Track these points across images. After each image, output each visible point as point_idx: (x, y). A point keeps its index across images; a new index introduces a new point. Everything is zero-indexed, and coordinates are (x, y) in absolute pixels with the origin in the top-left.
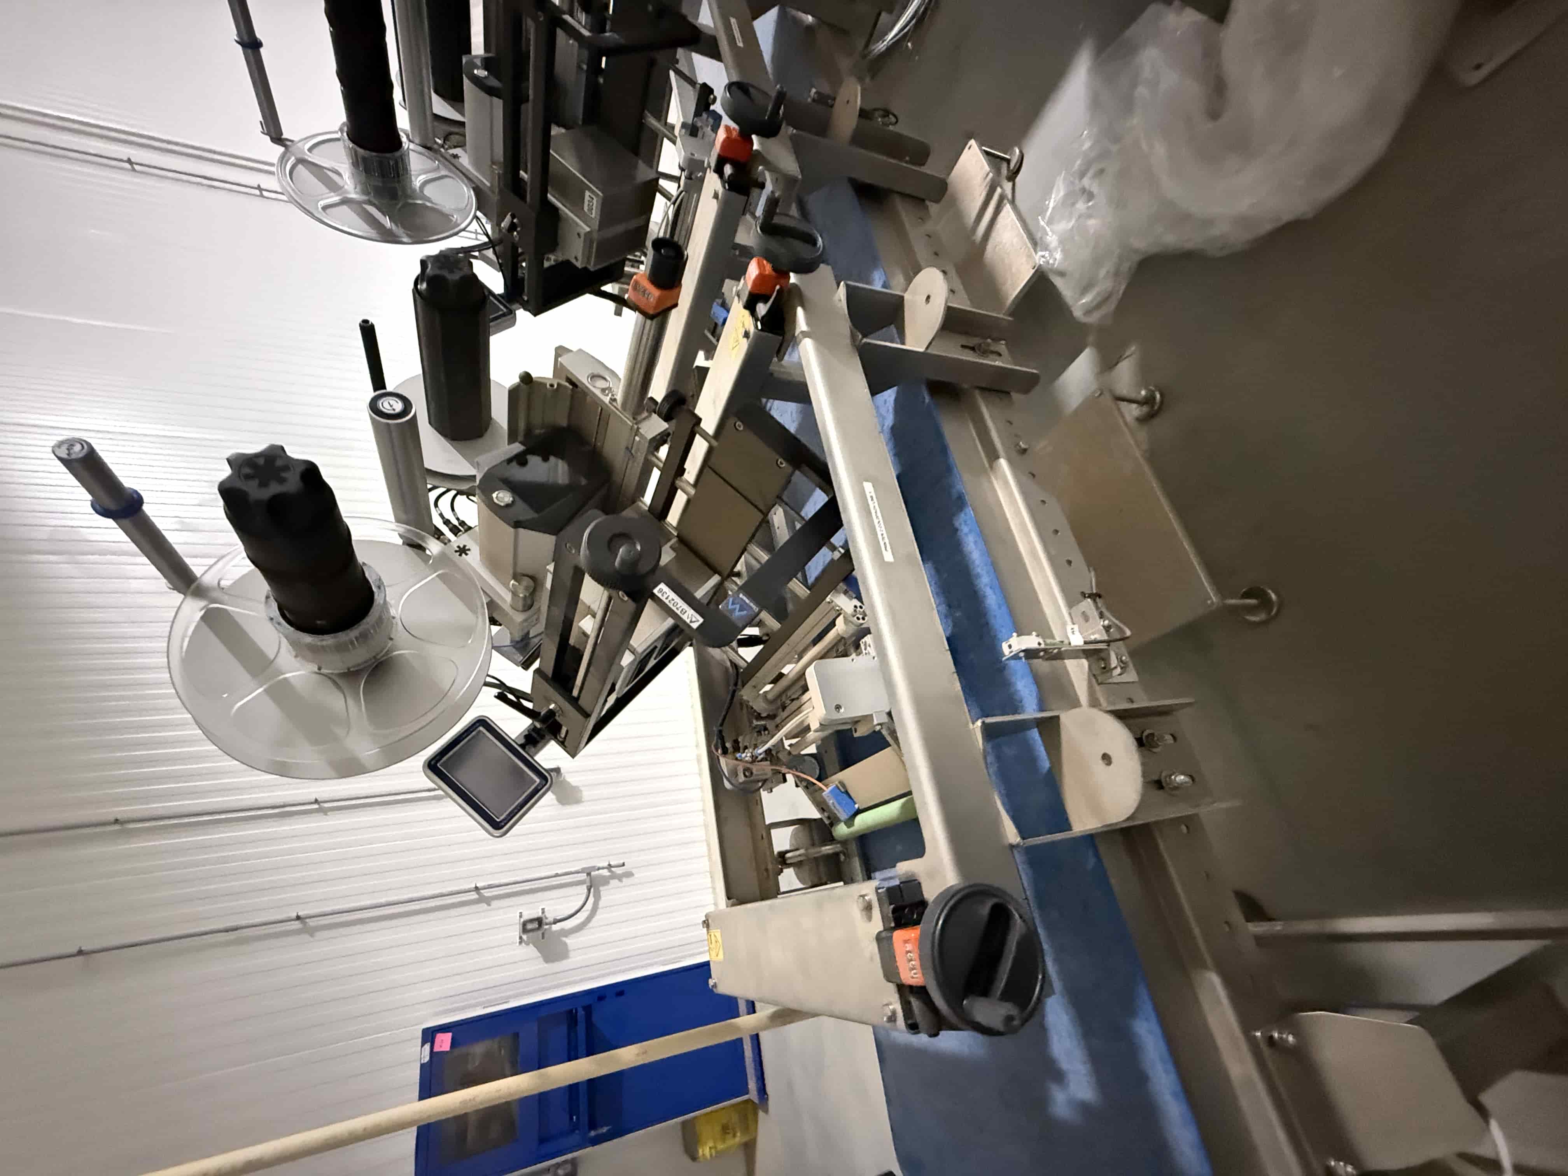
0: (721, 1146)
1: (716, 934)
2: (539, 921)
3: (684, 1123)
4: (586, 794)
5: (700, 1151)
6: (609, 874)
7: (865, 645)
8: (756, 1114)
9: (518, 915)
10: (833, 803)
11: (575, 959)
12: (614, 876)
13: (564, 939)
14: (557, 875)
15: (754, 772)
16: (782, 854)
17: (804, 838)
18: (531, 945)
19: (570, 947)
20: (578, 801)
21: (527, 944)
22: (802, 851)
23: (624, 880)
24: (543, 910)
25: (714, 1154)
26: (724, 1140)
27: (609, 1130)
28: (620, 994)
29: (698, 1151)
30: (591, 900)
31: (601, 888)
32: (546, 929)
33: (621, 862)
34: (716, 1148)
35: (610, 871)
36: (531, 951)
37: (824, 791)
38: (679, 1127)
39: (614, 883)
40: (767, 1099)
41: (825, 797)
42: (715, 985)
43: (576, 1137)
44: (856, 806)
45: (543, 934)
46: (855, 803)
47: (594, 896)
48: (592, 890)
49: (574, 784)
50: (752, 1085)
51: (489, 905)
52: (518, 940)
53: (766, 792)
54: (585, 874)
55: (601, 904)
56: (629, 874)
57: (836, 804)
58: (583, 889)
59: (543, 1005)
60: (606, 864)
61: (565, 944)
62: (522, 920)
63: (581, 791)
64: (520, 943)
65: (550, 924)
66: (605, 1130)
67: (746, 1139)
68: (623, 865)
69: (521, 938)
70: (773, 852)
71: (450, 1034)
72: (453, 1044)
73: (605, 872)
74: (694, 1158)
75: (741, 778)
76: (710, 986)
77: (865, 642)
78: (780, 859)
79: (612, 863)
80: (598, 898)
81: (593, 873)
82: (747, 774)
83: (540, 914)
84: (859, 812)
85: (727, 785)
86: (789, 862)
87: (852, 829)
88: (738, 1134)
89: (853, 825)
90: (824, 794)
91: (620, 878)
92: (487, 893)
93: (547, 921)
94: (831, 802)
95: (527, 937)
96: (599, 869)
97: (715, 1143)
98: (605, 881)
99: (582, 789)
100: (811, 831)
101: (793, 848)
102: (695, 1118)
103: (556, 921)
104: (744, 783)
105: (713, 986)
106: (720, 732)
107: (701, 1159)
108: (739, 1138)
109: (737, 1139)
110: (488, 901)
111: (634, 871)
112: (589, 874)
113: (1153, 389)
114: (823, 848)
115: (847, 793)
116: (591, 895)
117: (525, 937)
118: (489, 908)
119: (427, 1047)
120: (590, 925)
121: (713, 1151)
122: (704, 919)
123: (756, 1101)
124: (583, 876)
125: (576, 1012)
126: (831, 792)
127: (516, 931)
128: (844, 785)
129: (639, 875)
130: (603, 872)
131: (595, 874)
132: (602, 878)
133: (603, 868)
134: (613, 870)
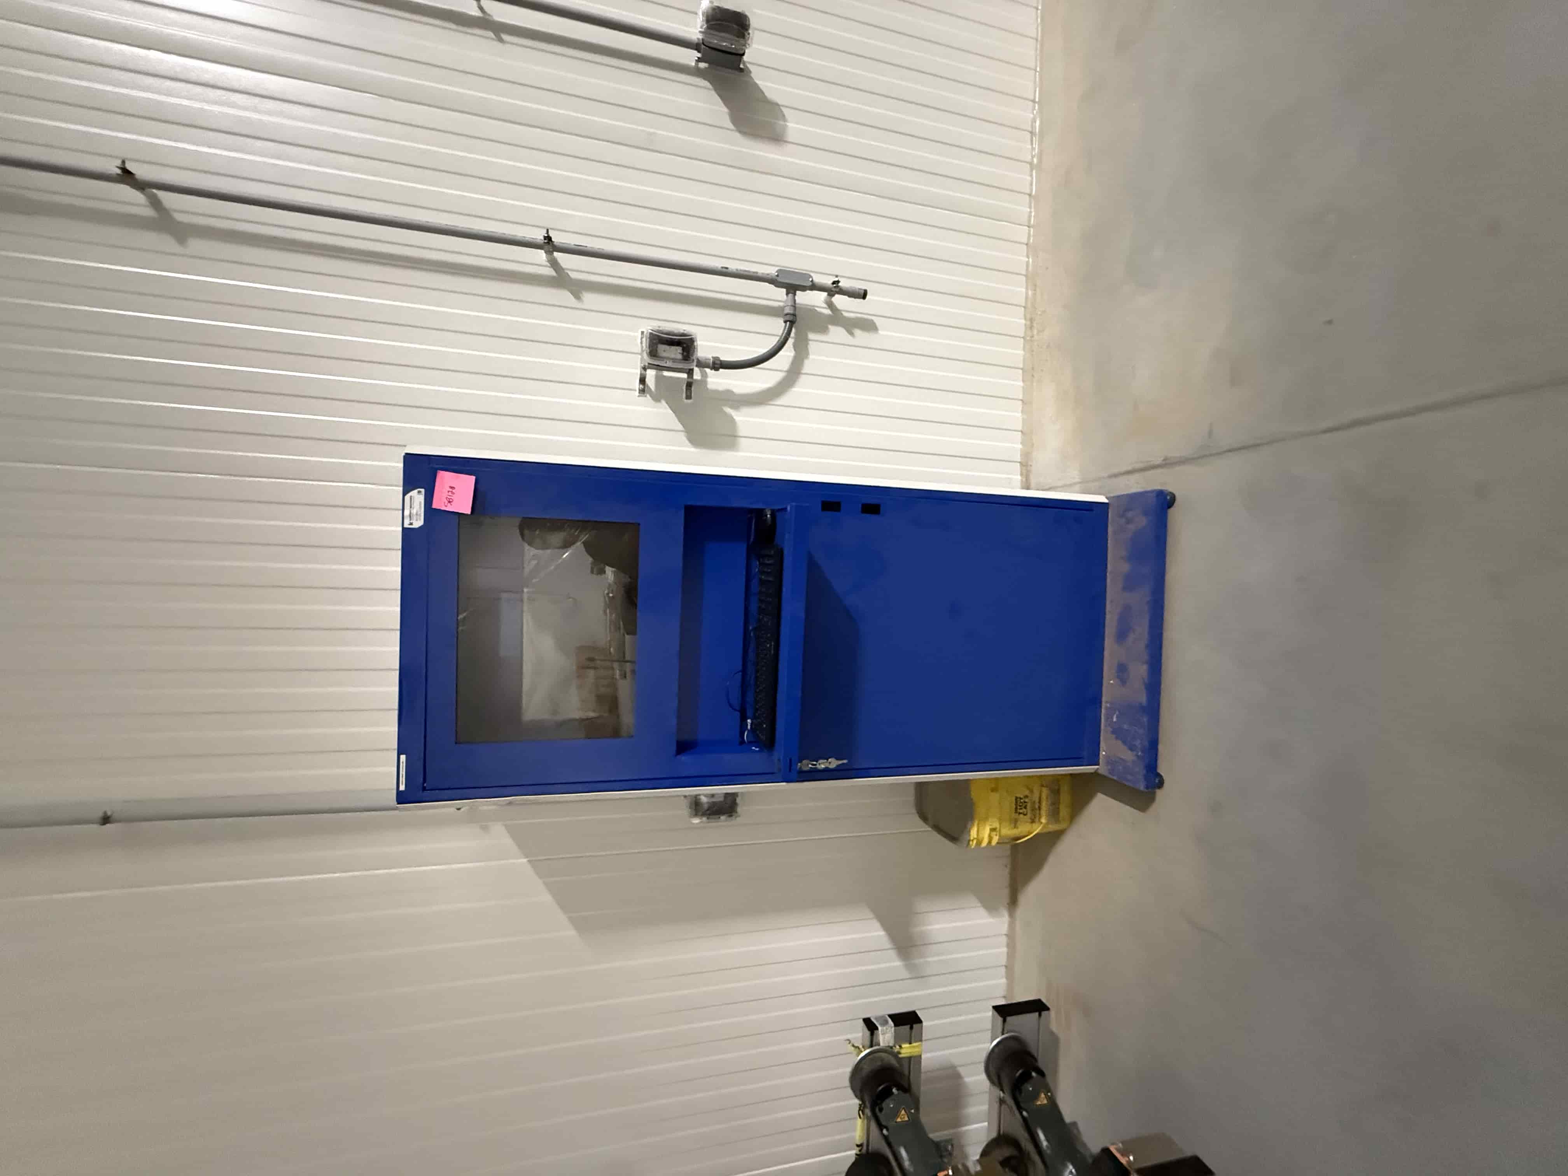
0: (1008, 831)
2: (685, 348)
4: (794, 127)
5: (974, 833)
6: (830, 306)
9: (640, 336)
12: (839, 317)
13: (728, 410)
18: (663, 402)
19: (742, 431)
20: (776, 137)
21: (656, 399)
23: (857, 332)
25: (994, 842)
26: (1015, 823)
28: (871, 509)
29: (970, 830)
30: (787, 353)
31: (811, 336)
32: (695, 372)
33: (859, 286)
34: (997, 830)
35: (834, 301)
36: (663, 413)
39: (837, 333)
45: (690, 385)
47: (795, 346)
48: (794, 331)
49: (770, 95)
51: (578, 297)
52: (637, 386)
54: (785, 292)
55: (808, 366)
58: (776, 323)
60: (828, 281)
61: (732, 421)
62: (651, 333)
63: (785, 116)
64: (642, 391)
65: (706, 365)
67: (1050, 829)
68: (862, 295)
69: (643, 376)
73: (824, 301)
79: (842, 284)
80: (801, 353)
81: (800, 294)
83: (689, 334)
88: (1043, 820)
91: (854, 325)
92: (572, 265)
93: (701, 356)
95: (657, 381)
96: (812, 287)
97: (999, 823)
98: (821, 324)
99: (787, 112)
103: (718, 365)
107: (971, 844)
108: (1042, 826)
109: (1038, 827)
110: (573, 286)
111: (878, 321)
112: (791, 293)
116: (791, 341)
117: (651, 378)
118: (577, 302)
120: (784, 400)
124: (781, 294)
129: (887, 333)
130: (815, 300)
131: (804, 298)
132: (811, 311)
133: (821, 289)
134: (839, 300)
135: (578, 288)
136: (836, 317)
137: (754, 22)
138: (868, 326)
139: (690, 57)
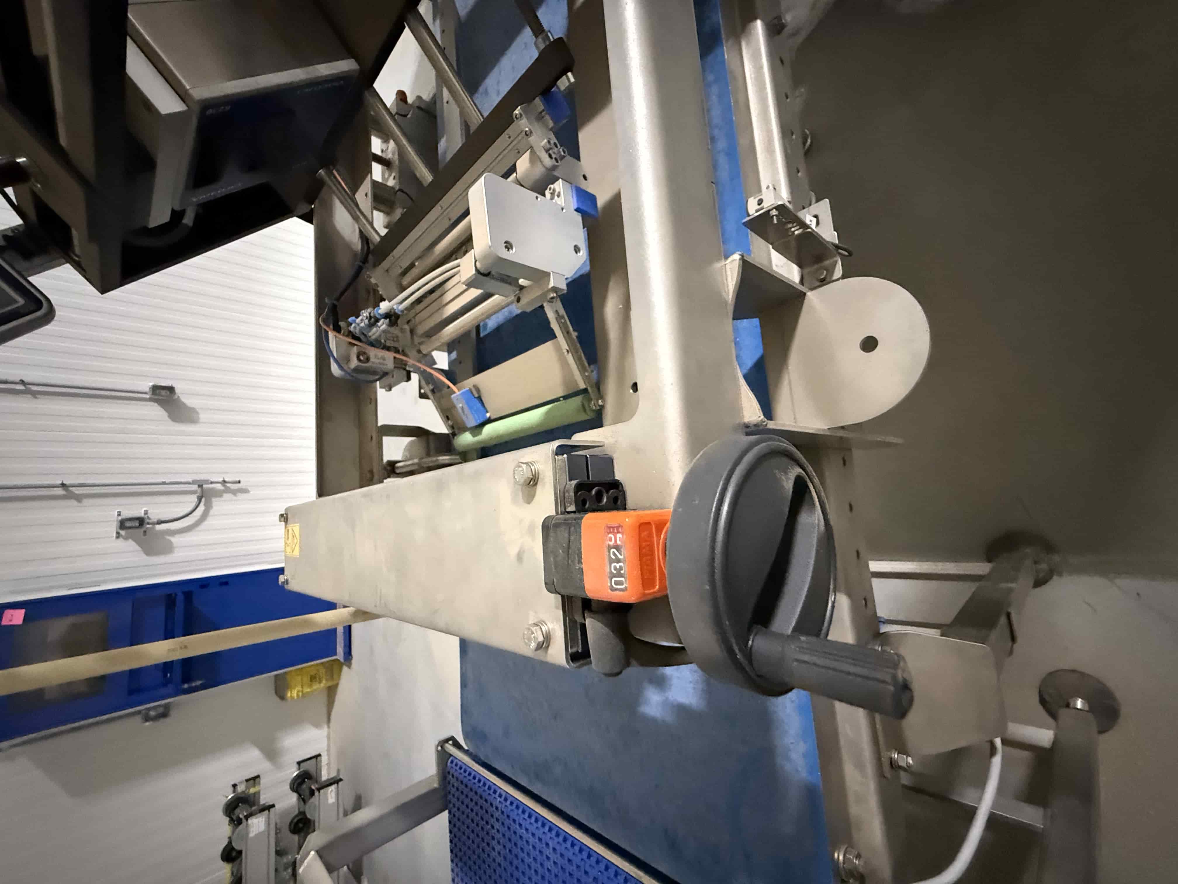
0: (307, 690)
1: (294, 528)
2: (141, 521)
3: (276, 676)
4: (203, 416)
5: (289, 695)
6: (222, 488)
7: (552, 194)
8: (340, 670)
9: (116, 514)
10: (462, 408)
11: (178, 555)
12: (228, 490)
13: (168, 537)
14: (164, 483)
15: (372, 359)
16: (392, 464)
17: (420, 449)
18: (130, 540)
19: (175, 545)
20: (194, 421)
21: (126, 539)
22: (416, 461)
23: (239, 495)
24: (146, 512)
25: (300, 696)
26: (310, 686)
27: (201, 684)
28: (223, 584)
29: (287, 695)
30: (202, 508)
31: (213, 499)
32: (147, 528)
33: (238, 479)
34: (302, 692)
35: (224, 486)
36: (131, 545)
37: (454, 392)
38: (273, 679)
39: (227, 496)
40: (352, 659)
41: (455, 402)
42: (287, 581)
43: (170, 688)
44: (488, 415)
45: (145, 532)
46: (487, 412)
47: (205, 505)
48: (203, 500)
49: (190, 405)
50: (340, 649)
51: (79, 501)
52: (115, 535)
53: (384, 390)
54: (197, 486)
55: (212, 512)
56: (245, 491)
57: (465, 407)
58: (194, 498)
59: (137, 589)
60: (221, 480)
61: (171, 542)
62: (120, 518)
63: (197, 413)
64: (118, 537)
65: (154, 524)
66: (199, 683)
67: (330, 684)
68: (239, 482)
69: (118, 533)
70: (382, 459)
71: (23, 611)
72: (26, 619)
73: (219, 487)
74: (282, 698)
75: (354, 363)
76: (280, 583)
77: (554, 190)
78: (389, 468)
79: (226, 480)
80: (208, 506)
81: (205, 486)
82: (362, 358)
83: (142, 515)
84: (490, 421)
85: (335, 369)
86: (398, 471)
87: (479, 438)
88: (324, 682)
89: (480, 433)
90: (453, 396)
91: (235, 492)
92: (77, 491)
93: (150, 521)
94: (461, 405)
95: (126, 533)
96: (212, 483)
97: (302, 687)
98: (219, 494)
99: (199, 411)
100: (428, 443)
101: (404, 459)
102: (285, 673)
103: (160, 522)
104: (356, 370)
105: (283, 583)
106: (334, 307)
107: (289, 699)
108: (323, 684)
109: (322, 685)
110: (79, 498)
111: (250, 489)
112: (200, 486)
113: (808, 132)
114: (441, 458)
115: (480, 399)
116: (202, 504)
117: (123, 533)
118: (79, 504)
120: (200, 528)
121: (300, 694)
122: (283, 512)
123: (342, 660)
124: (195, 487)
125: (176, 595)
126: (463, 394)
127: (113, 528)
128: (478, 390)
129: (255, 492)
130: (216, 486)
131: (207, 486)
132: (212, 491)
133: (217, 483)
134: (228, 485)
138: (243, 492)
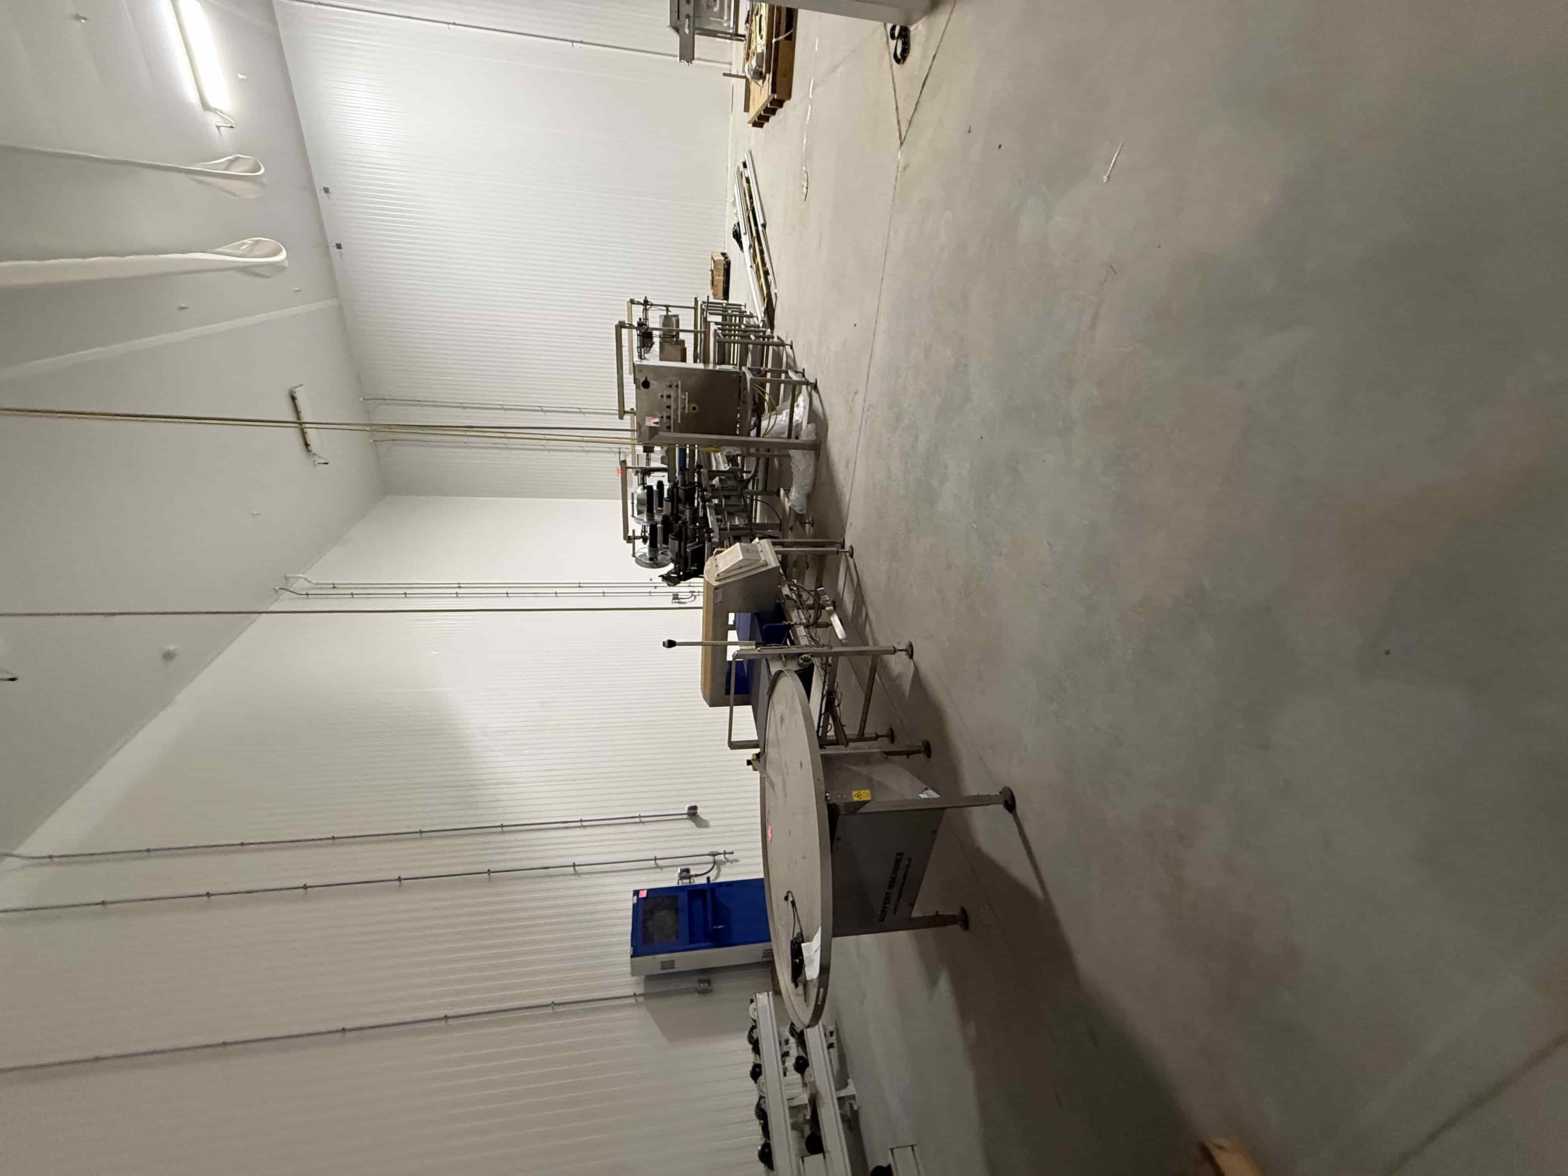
2: (688, 871)
4: (711, 823)
6: (725, 859)
14: (697, 855)
20: (707, 826)
23: (734, 863)
30: (715, 869)
31: (721, 866)
33: (732, 851)
35: (725, 857)
39: (728, 865)
47: (717, 868)
48: (716, 865)
49: (705, 819)
51: (662, 870)
54: (712, 857)
55: (721, 873)
60: (722, 852)
65: (694, 876)
68: (732, 853)
73: (723, 857)
79: (726, 851)
80: (719, 870)
91: (732, 862)
92: (661, 863)
93: (692, 873)
96: (719, 854)
98: (723, 863)
99: (709, 821)
103: (696, 876)
111: (739, 859)
112: (714, 857)
116: (715, 867)
119: (635, 897)
129: (742, 861)
130: (721, 857)
131: (717, 858)
132: (721, 861)
133: (721, 854)
134: (727, 856)
135: (661, 868)
136: (727, 860)
137: (698, 807)
138: (737, 861)
139: (686, 816)
